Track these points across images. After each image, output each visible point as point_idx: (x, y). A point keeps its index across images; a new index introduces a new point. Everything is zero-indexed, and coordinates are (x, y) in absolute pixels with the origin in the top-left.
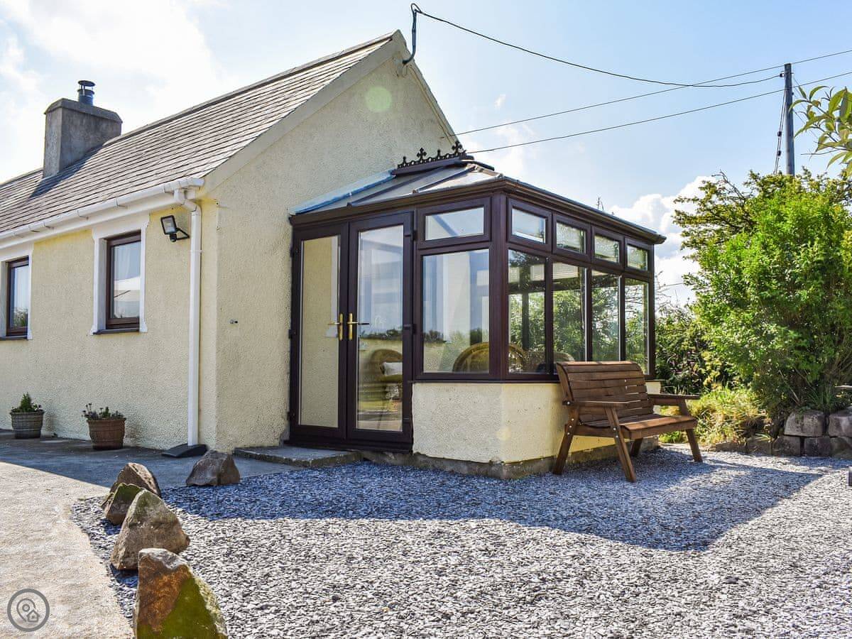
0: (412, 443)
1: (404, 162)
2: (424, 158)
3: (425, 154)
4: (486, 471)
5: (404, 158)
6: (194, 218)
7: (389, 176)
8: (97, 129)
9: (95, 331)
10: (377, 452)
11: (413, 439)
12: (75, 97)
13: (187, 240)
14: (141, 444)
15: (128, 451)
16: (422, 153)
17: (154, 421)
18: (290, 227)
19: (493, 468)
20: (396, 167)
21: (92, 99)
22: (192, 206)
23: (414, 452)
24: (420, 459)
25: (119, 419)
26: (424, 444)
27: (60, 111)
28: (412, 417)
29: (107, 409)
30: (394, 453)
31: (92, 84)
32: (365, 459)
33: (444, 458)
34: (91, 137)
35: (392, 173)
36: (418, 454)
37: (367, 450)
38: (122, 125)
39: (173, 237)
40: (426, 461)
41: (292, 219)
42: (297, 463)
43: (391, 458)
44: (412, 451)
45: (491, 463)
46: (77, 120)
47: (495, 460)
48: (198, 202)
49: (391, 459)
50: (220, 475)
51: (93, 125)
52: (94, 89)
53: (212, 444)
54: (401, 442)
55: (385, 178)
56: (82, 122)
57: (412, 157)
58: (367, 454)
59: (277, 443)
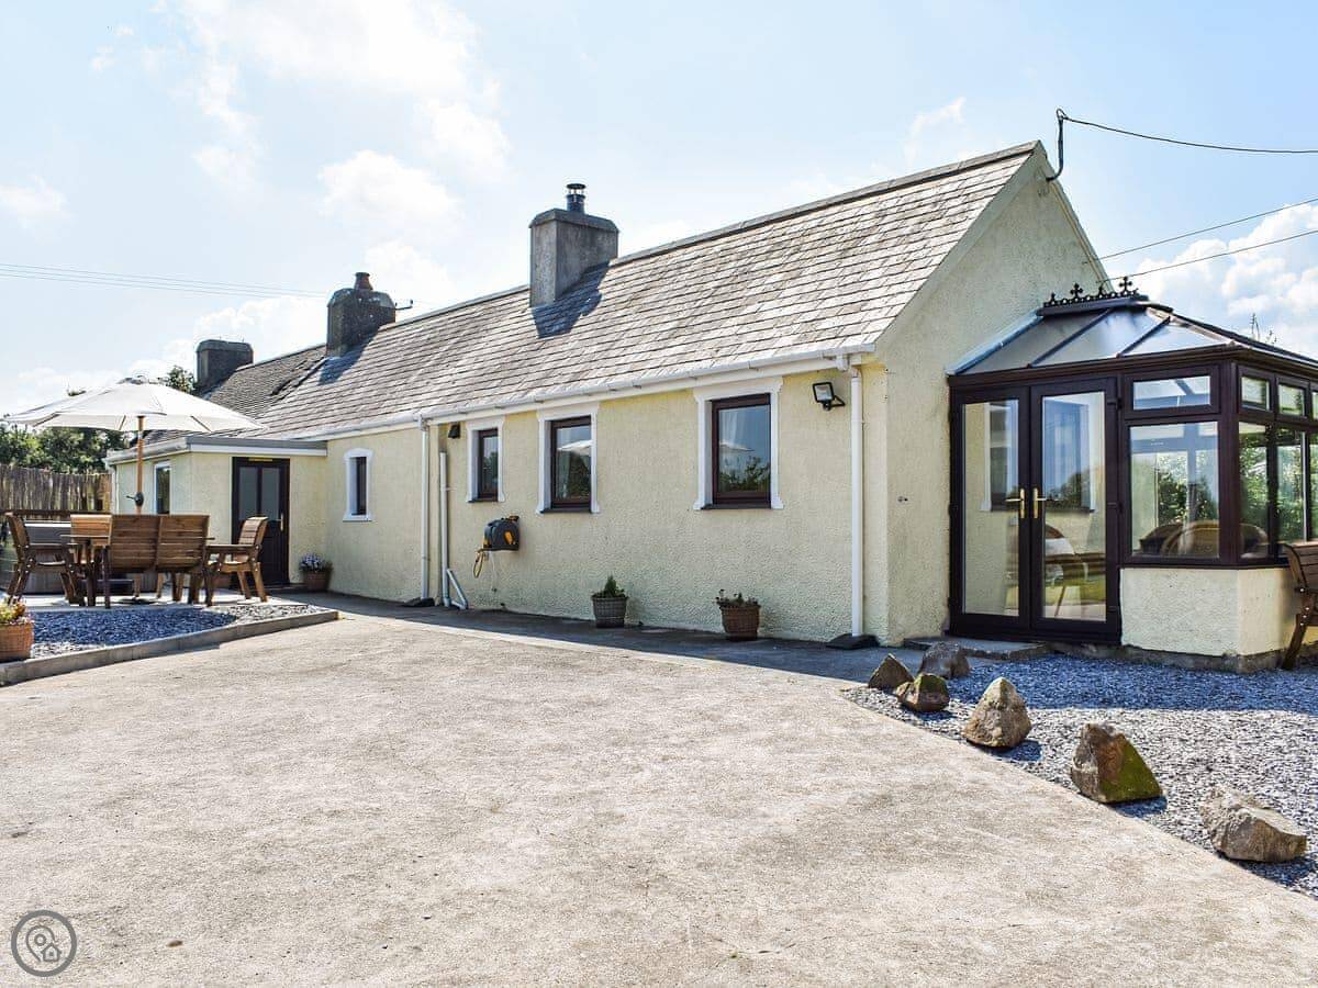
0: (1121, 634)
1: (1053, 299)
2: (1080, 295)
3: (1081, 291)
4: (1220, 665)
5: (1053, 296)
6: (855, 385)
7: (1035, 317)
8: (593, 243)
9: (703, 505)
10: (1072, 644)
11: (1121, 630)
12: (563, 205)
13: (841, 408)
14: (776, 635)
15: (762, 644)
16: (1077, 290)
17: (795, 608)
18: (947, 389)
19: (1226, 662)
20: (1042, 306)
21: (583, 205)
22: (853, 372)
23: (1124, 643)
24: (1130, 651)
25: (754, 606)
26: (1136, 633)
27: (554, 226)
28: (1119, 605)
29: (740, 596)
30: (1095, 645)
31: (583, 187)
32: (1057, 652)
33: (1164, 651)
34: (587, 253)
35: (1038, 313)
36: (1129, 646)
37: (1061, 642)
38: (620, 235)
39: (827, 405)
40: (1137, 655)
41: (951, 380)
42: (993, 656)
43: (1092, 650)
44: (1120, 643)
45: (1224, 657)
46: (571, 233)
47: (1229, 653)
48: (859, 367)
49: (1091, 652)
50: (953, 667)
51: (588, 240)
52: (586, 192)
53: (883, 635)
54: (1106, 633)
55: (1031, 321)
56: (577, 236)
57: (1064, 295)
58: (1058, 646)
59: (938, 633)
